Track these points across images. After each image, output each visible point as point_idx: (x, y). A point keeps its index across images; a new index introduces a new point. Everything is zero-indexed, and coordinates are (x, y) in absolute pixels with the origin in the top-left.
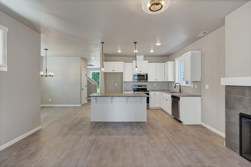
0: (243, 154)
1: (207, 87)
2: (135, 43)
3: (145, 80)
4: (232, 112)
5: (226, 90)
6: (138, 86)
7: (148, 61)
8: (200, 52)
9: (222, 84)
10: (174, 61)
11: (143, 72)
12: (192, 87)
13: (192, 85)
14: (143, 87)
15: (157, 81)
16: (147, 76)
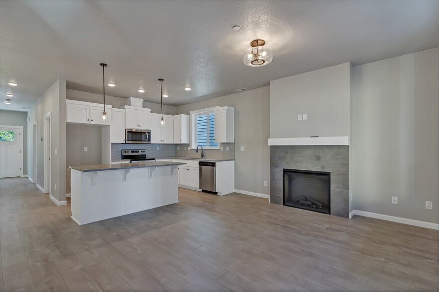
0: (286, 204)
1: (242, 149)
2: (161, 80)
3: (147, 140)
4: (277, 169)
5: (271, 150)
6: (132, 152)
7: (150, 110)
8: (233, 109)
9: (269, 145)
10: (189, 114)
11: (143, 128)
12: (222, 150)
13: (222, 147)
14: (140, 153)
15: (163, 143)
16: (149, 133)
